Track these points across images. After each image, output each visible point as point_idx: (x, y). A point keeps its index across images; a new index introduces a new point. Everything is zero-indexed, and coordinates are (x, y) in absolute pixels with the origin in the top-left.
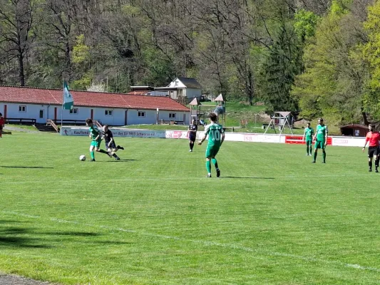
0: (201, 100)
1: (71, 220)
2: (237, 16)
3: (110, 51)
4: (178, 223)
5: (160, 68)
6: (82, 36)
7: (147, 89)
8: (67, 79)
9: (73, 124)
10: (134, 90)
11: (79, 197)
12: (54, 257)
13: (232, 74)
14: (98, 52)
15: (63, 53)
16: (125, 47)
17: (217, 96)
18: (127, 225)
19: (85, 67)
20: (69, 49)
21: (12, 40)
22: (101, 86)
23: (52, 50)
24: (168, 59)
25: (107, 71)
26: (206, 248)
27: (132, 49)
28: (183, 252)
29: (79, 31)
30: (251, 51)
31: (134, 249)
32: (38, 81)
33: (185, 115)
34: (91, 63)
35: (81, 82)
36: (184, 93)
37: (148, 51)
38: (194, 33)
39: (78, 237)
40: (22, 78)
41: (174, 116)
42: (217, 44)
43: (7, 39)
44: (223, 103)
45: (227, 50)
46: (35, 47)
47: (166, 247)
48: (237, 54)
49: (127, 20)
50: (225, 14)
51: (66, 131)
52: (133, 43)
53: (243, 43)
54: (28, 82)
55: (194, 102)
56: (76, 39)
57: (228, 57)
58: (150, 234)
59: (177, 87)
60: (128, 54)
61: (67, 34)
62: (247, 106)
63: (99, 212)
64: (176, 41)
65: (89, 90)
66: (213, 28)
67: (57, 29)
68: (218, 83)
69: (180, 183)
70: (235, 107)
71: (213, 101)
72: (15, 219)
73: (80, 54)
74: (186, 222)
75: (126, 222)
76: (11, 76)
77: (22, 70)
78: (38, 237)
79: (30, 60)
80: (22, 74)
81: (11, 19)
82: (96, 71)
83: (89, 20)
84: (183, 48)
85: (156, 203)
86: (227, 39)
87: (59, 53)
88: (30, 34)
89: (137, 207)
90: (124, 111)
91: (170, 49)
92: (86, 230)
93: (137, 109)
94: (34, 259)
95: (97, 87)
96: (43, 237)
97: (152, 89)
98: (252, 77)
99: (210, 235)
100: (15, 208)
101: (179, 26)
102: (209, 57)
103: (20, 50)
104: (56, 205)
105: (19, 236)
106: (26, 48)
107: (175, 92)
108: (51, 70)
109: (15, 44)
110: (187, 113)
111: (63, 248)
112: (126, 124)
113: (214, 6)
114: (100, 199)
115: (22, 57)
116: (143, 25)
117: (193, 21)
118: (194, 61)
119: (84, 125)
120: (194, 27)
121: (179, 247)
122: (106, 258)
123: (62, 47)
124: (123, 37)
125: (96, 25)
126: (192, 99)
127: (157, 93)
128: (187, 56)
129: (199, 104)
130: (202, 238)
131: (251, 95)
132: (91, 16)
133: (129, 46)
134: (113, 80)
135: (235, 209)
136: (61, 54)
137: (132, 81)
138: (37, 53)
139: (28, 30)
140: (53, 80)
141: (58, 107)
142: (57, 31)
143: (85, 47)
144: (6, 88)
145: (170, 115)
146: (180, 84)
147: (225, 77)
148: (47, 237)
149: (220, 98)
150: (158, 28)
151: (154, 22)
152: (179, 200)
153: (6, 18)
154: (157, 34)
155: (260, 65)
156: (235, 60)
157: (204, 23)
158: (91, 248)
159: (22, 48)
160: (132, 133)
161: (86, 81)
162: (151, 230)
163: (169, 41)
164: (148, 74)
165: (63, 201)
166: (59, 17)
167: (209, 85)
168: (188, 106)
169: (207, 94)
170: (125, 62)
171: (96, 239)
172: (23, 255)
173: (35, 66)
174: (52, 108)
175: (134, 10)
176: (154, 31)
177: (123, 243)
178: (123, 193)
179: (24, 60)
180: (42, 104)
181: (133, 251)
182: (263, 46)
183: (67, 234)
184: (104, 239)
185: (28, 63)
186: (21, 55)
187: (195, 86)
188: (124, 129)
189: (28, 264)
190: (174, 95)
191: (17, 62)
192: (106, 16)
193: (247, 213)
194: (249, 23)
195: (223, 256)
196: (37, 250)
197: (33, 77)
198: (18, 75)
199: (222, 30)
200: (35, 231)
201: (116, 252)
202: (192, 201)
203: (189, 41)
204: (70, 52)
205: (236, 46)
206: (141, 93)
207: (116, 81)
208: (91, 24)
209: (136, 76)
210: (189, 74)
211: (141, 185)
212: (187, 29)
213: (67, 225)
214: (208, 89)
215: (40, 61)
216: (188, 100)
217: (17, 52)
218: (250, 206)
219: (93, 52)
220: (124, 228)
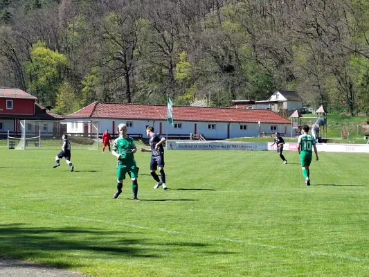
0: (302, 112)
1: (179, 231)
2: (336, 28)
3: (212, 67)
4: (284, 233)
5: (261, 82)
6: (184, 53)
7: (249, 103)
8: (171, 95)
9: (177, 139)
10: (236, 104)
11: (186, 209)
12: (165, 266)
13: (332, 85)
14: (200, 68)
15: (167, 70)
16: (226, 62)
17: (318, 108)
18: (233, 235)
19: (189, 82)
20: (172, 66)
21: (119, 59)
22: (204, 101)
23: (156, 67)
24: (268, 73)
25: (209, 85)
26: (312, 258)
27: (233, 64)
28: (290, 261)
29: (182, 49)
30: (351, 62)
31: (241, 258)
32: (143, 97)
33: (286, 128)
34: (194, 80)
35: (184, 97)
36: (285, 106)
37: (249, 66)
38: (294, 47)
39: (186, 247)
40: (129, 94)
41: (275, 128)
42: (316, 57)
43: (114, 59)
44: (324, 115)
45: (326, 62)
46: (140, 65)
47: (273, 257)
48: (338, 66)
49: (228, 36)
50: (324, 27)
51: (171, 145)
52: (234, 59)
53: (342, 55)
54: (133, 99)
55: (296, 114)
56: (179, 56)
57: (328, 69)
58: (257, 244)
59: (278, 100)
60: (229, 69)
61: (170, 52)
62: (349, 118)
63: (205, 223)
64: (276, 55)
65: (192, 105)
66: (313, 42)
67: (161, 47)
68: (318, 95)
69: (283, 194)
70: (337, 118)
71: (314, 113)
72: (126, 230)
73: (182, 70)
74: (291, 232)
75: (233, 233)
76: (118, 93)
77: (128, 87)
78: (148, 247)
79: (136, 78)
80: (128, 91)
81: (117, 39)
82: (199, 87)
83: (191, 38)
84: (282, 62)
85: (261, 214)
86: (327, 51)
87: (163, 70)
88: (135, 53)
89: (242, 218)
90: (226, 124)
91: (270, 63)
92: (194, 241)
93: (240, 122)
94: (146, 268)
95: (200, 102)
96: (153, 247)
97: (254, 103)
98: (353, 88)
99: (316, 245)
100: (126, 219)
101: (278, 40)
102: (310, 70)
103: (126, 69)
104: (164, 216)
105: (130, 246)
106: (132, 66)
107: (276, 105)
108: (156, 87)
109: (121, 63)
110: (288, 125)
111: (173, 257)
112: (228, 138)
113: (313, 19)
114: (206, 210)
115: (128, 76)
116: (243, 41)
117: (292, 35)
118: (294, 74)
119: (188, 139)
120: (293, 41)
121: (285, 257)
122: (215, 267)
123: (166, 65)
124: (224, 53)
125: (197, 42)
126: (293, 111)
127: (259, 107)
128: (288, 69)
129: (300, 116)
130: (308, 247)
131: (352, 107)
132: (192, 33)
133: (230, 61)
134: (215, 95)
135: (340, 219)
136: (165, 71)
137: (233, 96)
138: (142, 72)
139: (133, 49)
140: (157, 96)
141: (163, 122)
142: (161, 49)
143: (188, 63)
144: (114, 105)
145: (272, 127)
146: (281, 98)
147: (325, 89)
148: (157, 247)
149: (321, 109)
150: (258, 43)
151: (254, 37)
152: (283, 211)
153: (113, 38)
154: (257, 49)
155: (361, 76)
156: (336, 73)
157: (303, 37)
158: (199, 258)
159: (128, 66)
160: (235, 146)
161: (188, 96)
162: (257, 240)
163: (269, 55)
164: (250, 88)
165: (170, 213)
166: (163, 36)
167: (310, 97)
168: (289, 118)
169: (308, 106)
170: (226, 77)
171: (203, 249)
172: (136, 264)
173: (140, 83)
174: (157, 123)
175: (235, 26)
176: (254, 46)
177: (230, 253)
178: (229, 204)
179: (131, 78)
180: (148, 120)
181: (240, 260)
182: (363, 57)
183: (175, 244)
184: (212, 249)
185: (134, 81)
186: (127, 74)
187: (296, 99)
188: (227, 142)
189: (140, 273)
190: (275, 108)
191: (124, 80)
192: (207, 34)
193: (353, 223)
194: (349, 35)
195: (329, 266)
196: (148, 259)
197: (139, 94)
198: (125, 93)
199: (322, 43)
200: (146, 242)
201: (224, 261)
202: (297, 211)
203: (288, 55)
204: (174, 69)
205: (335, 59)
206: (243, 107)
207: (218, 95)
208: (193, 42)
209: (237, 91)
210: (290, 87)
211: (246, 196)
212: (287, 43)
213: (176, 235)
214: (308, 102)
215: (145, 78)
216: (289, 112)
217: (123, 70)
218: (355, 216)
219: (196, 68)
220: (231, 238)
